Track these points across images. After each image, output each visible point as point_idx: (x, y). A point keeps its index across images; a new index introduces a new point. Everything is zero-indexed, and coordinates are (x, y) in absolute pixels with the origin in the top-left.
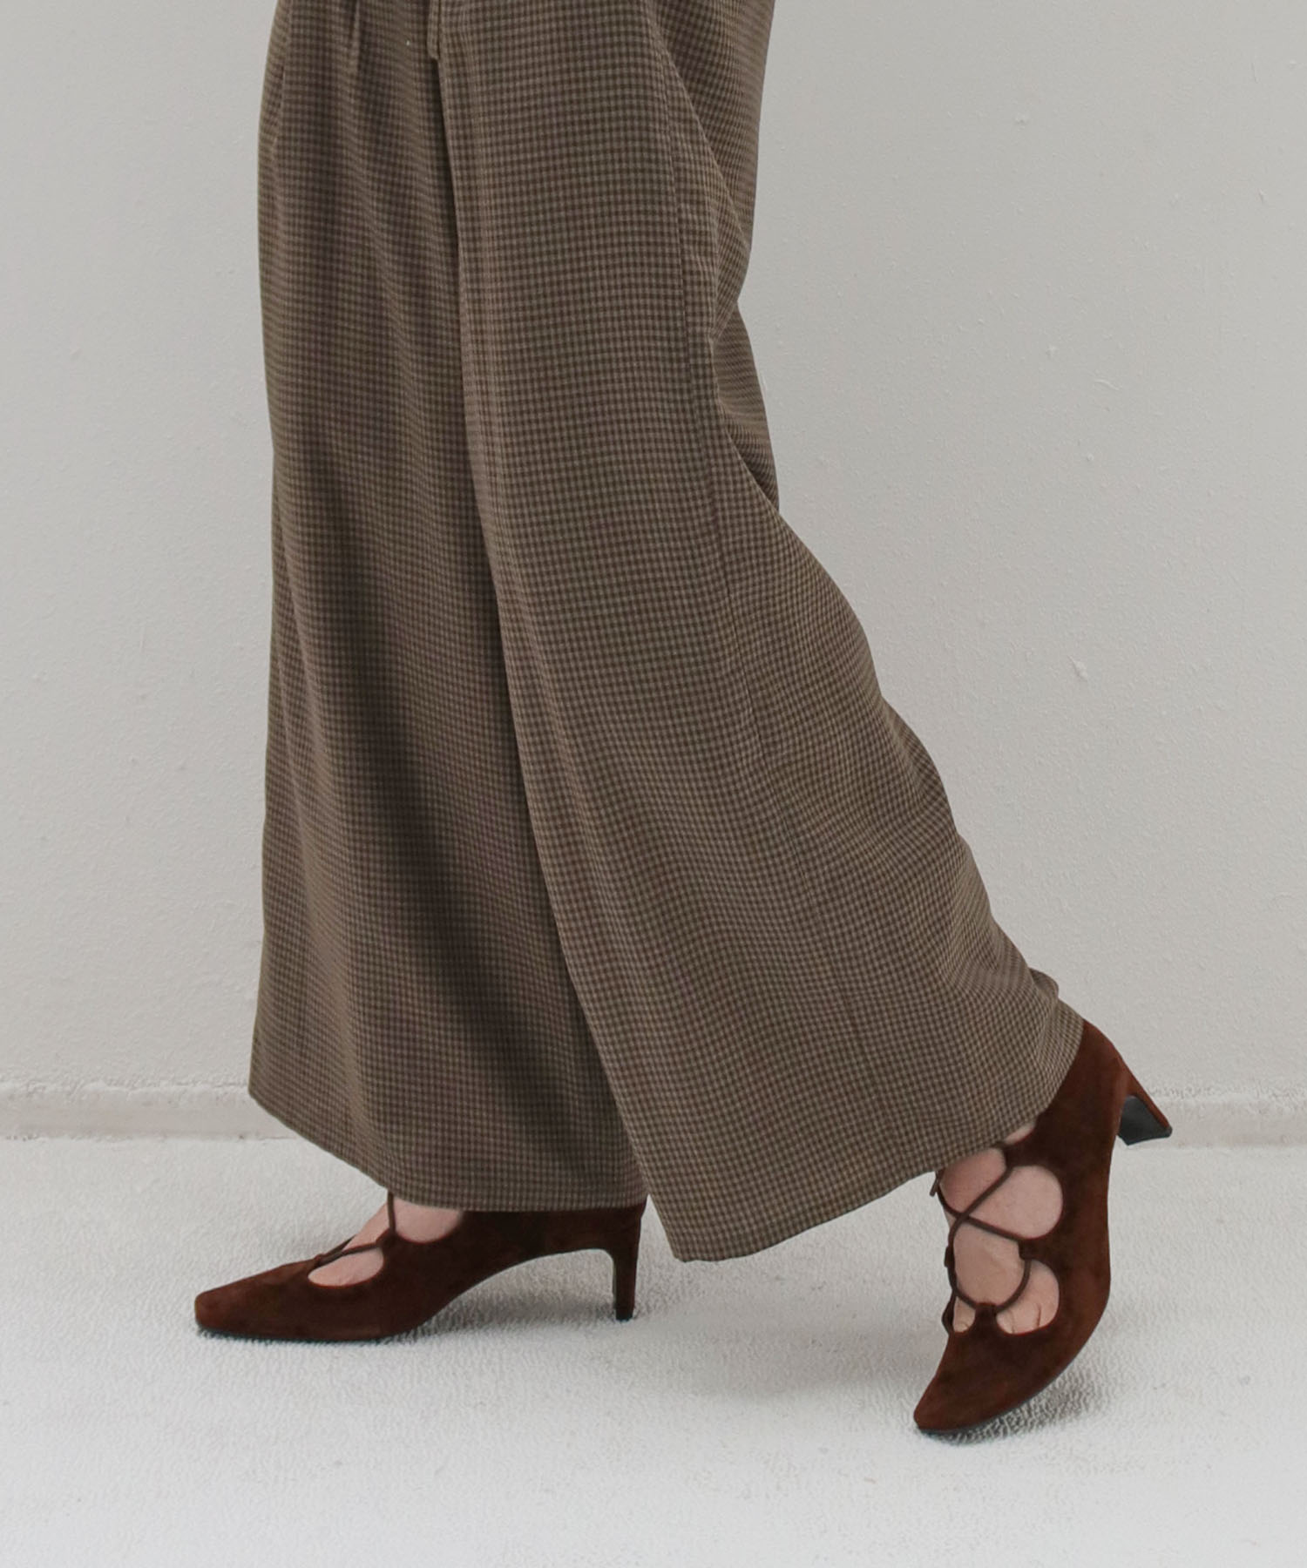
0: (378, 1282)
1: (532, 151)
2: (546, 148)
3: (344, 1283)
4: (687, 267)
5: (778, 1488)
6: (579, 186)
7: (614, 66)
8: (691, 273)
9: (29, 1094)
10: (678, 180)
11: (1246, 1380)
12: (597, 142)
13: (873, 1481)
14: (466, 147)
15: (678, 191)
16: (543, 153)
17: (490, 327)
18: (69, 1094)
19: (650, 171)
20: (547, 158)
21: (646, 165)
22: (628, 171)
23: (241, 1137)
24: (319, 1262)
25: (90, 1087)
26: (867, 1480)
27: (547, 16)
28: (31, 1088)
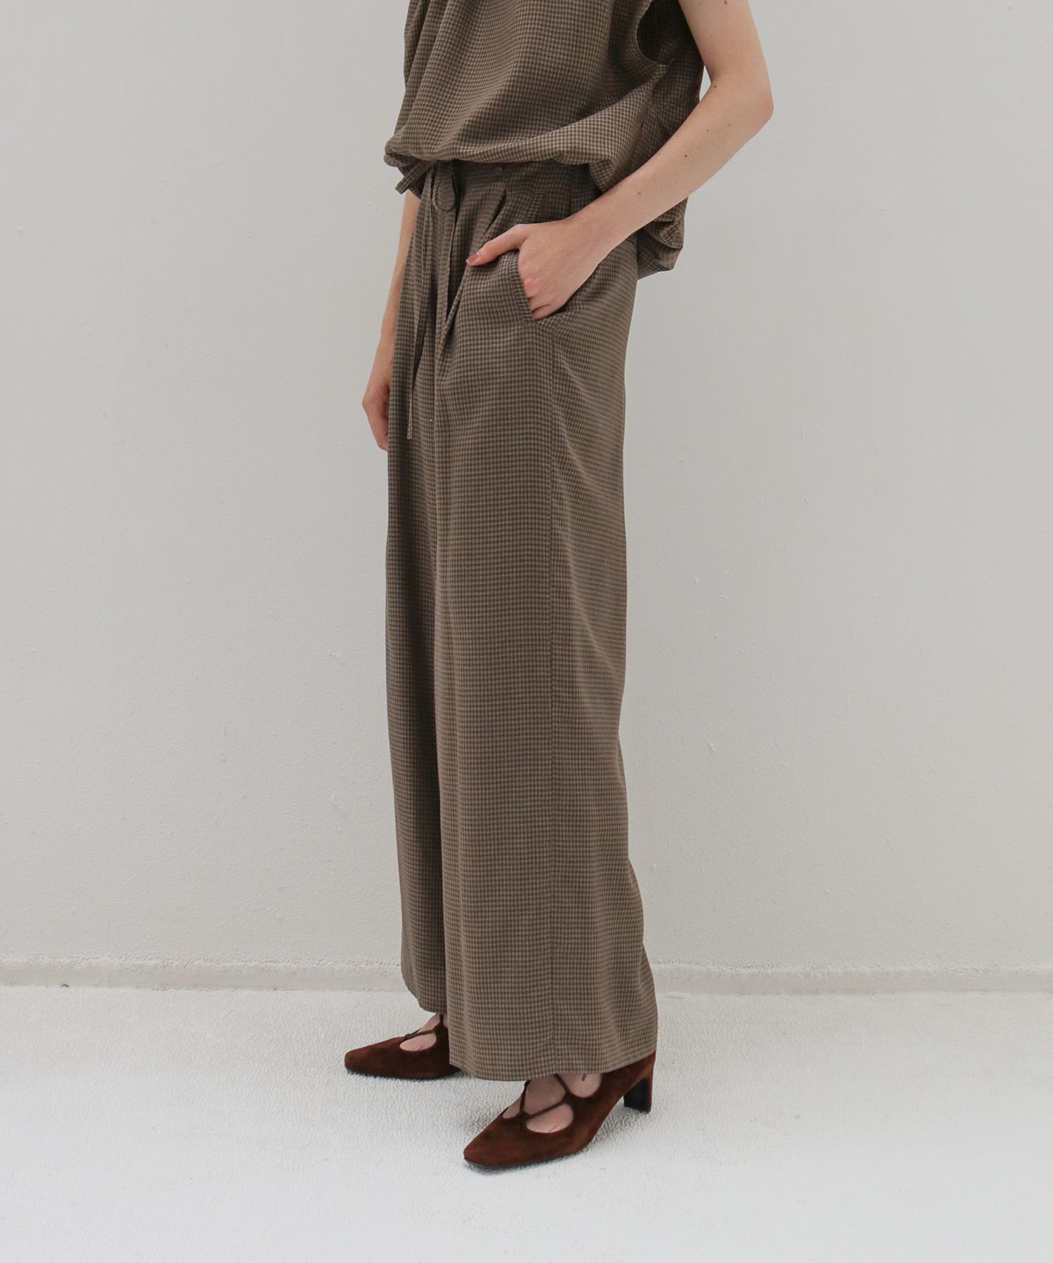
0: (432, 1049)
1: (478, 470)
2: (486, 469)
3: (416, 1049)
4: (553, 532)
5: (555, 1173)
6: (501, 489)
7: (523, 429)
8: (555, 534)
9: (165, 967)
10: (553, 487)
11: (798, 1117)
12: (512, 466)
13: (604, 1169)
14: (446, 468)
15: (552, 492)
16: (484, 472)
17: (450, 558)
18: (185, 966)
19: (538, 482)
20: (486, 474)
21: (536, 479)
22: (527, 482)
23: (275, 989)
24: (407, 1037)
25: (196, 963)
26: (601, 1169)
27: (491, 402)
28: (165, 964)
